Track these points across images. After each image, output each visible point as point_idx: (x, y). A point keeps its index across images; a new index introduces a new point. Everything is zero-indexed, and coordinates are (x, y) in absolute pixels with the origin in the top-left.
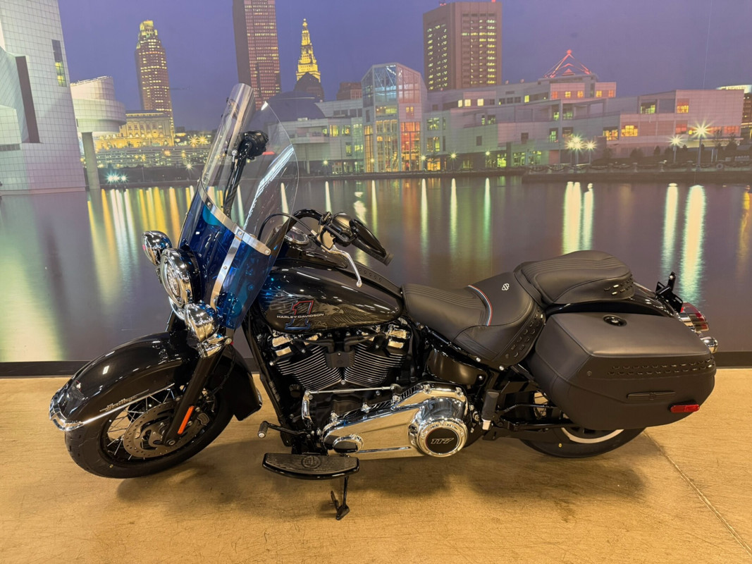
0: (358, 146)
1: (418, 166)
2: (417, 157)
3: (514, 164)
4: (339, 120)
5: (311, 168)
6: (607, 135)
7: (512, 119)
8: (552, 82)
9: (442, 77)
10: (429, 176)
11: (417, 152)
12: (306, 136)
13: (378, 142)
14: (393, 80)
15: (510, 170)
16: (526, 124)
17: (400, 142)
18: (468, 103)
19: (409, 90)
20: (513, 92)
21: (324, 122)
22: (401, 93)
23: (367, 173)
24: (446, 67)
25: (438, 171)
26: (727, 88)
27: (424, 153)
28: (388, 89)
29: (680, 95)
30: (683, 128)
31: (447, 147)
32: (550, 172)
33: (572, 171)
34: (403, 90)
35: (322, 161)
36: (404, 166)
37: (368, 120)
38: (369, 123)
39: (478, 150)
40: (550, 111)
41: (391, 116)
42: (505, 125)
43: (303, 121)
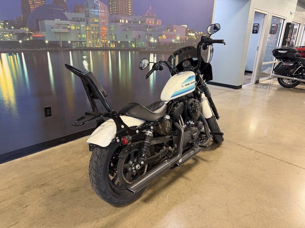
0: (84, 35)
1: (107, 45)
2: (107, 41)
3: (137, 46)
4: (74, 22)
5: (62, 44)
6: (159, 37)
7: (136, 30)
8: (147, 17)
9: (114, 9)
10: (111, 49)
11: (107, 39)
12: (59, 28)
13: (92, 34)
14: (97, 7)
15: (136, 48)
16: (139, 32)
17: (100, 35)
18: (123, 21)
19: (103, 12)
20: (136, 19)
21: (68, 22)
22: (100, 13)
23: (88, 48)
24: (115, 5)
25: (114, 48)
26: (183, 25)
27: (109, 40)
28: (95, 11)
29: (174, 26)
30: (174, 37)
31: (117, 38)
32: (146, 50)
33: (151, 50)
34: (101, 12)
35: (68, 41)
36: (102, 45)
37: (87, 24)
38: (88, 25)
39: (126, 40)
40: (146, 27)
41: (96, 23)
42: (134, 31)
43: (57, 21)
